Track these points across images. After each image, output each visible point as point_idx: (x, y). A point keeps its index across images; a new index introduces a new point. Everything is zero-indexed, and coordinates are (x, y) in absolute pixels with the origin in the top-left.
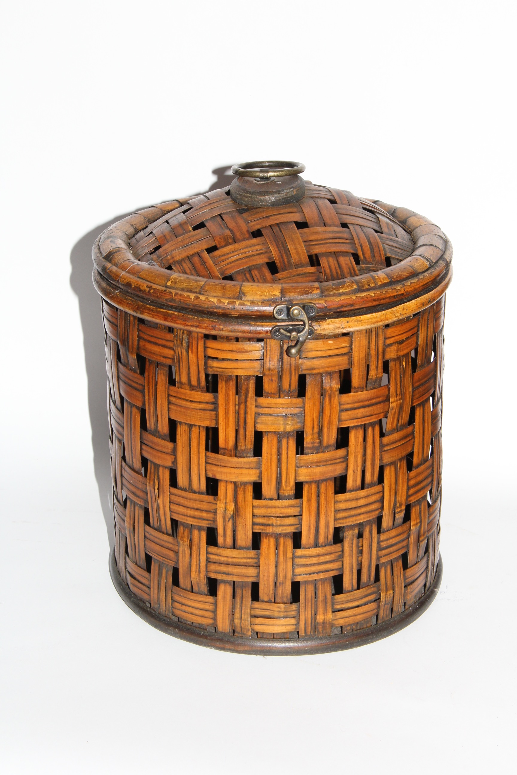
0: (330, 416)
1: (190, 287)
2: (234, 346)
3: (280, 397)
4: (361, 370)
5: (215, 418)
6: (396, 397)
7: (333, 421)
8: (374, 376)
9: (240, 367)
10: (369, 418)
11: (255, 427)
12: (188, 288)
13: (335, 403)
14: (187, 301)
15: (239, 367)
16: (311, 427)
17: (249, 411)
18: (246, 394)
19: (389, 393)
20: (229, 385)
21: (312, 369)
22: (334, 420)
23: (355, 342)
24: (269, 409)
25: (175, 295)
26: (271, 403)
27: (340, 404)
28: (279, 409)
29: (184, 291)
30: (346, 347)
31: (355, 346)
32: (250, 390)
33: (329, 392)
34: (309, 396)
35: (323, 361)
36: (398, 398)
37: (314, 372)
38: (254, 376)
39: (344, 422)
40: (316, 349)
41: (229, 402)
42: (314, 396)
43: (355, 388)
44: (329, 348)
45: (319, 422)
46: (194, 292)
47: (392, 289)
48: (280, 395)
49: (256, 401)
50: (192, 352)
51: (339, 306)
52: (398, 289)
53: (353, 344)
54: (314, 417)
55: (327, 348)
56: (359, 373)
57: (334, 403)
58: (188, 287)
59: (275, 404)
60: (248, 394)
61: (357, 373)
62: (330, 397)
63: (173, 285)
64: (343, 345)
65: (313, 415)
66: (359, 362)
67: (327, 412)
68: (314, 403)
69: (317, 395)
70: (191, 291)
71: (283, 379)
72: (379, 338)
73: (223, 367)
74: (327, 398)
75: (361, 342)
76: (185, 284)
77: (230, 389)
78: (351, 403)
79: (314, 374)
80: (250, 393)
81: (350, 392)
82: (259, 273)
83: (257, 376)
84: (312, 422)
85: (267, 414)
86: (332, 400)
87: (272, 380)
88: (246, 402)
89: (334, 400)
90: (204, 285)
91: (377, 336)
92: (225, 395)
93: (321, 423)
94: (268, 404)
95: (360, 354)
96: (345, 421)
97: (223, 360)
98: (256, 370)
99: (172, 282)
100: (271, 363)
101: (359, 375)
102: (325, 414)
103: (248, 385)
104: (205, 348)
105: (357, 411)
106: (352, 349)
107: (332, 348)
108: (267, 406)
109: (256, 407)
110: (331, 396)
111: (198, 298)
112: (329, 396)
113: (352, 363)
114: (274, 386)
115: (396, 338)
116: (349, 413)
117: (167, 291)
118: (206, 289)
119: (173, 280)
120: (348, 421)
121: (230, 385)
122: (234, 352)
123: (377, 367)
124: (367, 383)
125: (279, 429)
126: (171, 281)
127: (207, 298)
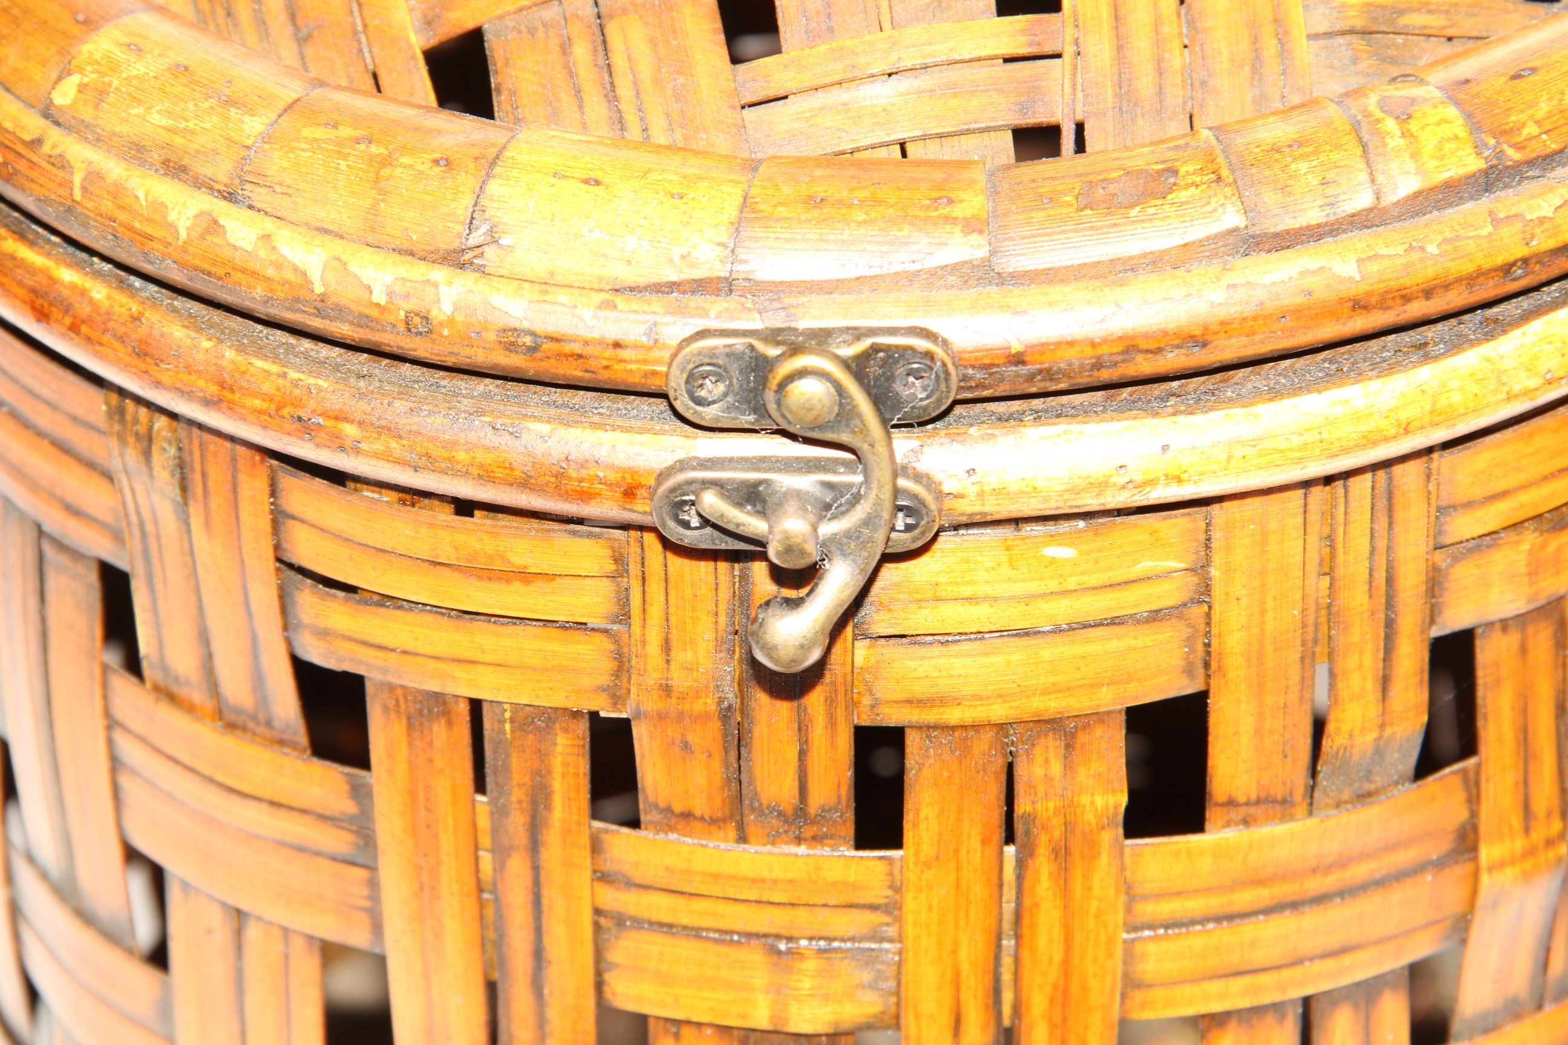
0: (1066, 962)
1: (179, 141)
2: (444, 535)
3: (743, 838)
4: (1269, 700)
5: (366, 904)
6: (1527, 830)
7: (1085, 989)
8: (1363, 730)
9: (488, 658)
10: (1330, 964)
11: (599, 986)
12: (168, 146)
13: (1096, 891)
14: (151, 238)
15: (479, 657)
16: (945, 1019)
17: (552, 896)
18: (534, 803)
19: (1474, 814)
20: (431, 744)
21: (941, 701)
22: (1093, 983)
23: (1228, 550)
24: (680, 901)
25: (84, 189)
26: (688, 872)
27: (1131, 894)
28: (739, 907)
29: (142, 162)
30: (1168, 574)
31: (1228, 570)
32: (558, 785)
33: (1057, 834)
34: (927, 850)
35: (1016, 657)
36: (1538, 834)
37: (954, 715)
38: (576, 714)
39: (1160, 993)
40: (966, 591)
41: (436, 836)
42: (956, 851)
43: (1231, 803)
44: (1053, 585)
45: (997, 992)
46: (200, 184)
47: (1496, 222)
48: (741, 828)
49: (596, 847)
50: (207, 524)
51: (1105, 350)
52: (1541, 220)
53: (1218, 558)
54: (965, 968)
55: (1034, 587)
56: (1261, 716)
57: (1089, 889)
58: (167, 137)
59: (716, 876)
60: (549, 807)
61: (1247, 723)
62: (1062, 854)
63: (87, 113)
64: (1145, 566)
65: (954, 952)
66: (1256, 656)
67: (1042, 942)
68: (958, 886)
69: (975, 843)
70: (184, 169)
71: (757, 744)
72: (1399, 515)
73: (388, 640)
74: (1043, 866)
75: (1272, 547)
76: (157, 119)
77: (439, 764)
78: (1208, 891)
79: (954, 728)
80: (557, 801)
81: (1196, 824)
82: (653, 42)
83: (594, 716)
84: (948, 992)
85: (667, 928)
86: (1078, 873)
87: (686, 746)
88: (535, 846)
89: (1087, 877)
90: (266, 138)
91: (1382, 504)
92: (412, 794)
93: (1008, 996)
94: (670, 870)
95: (1263, 612)
96: (1163, 985)
97: (386, 600)
98: (587, 682)
99: (82, 88)
100: (679, 656)
101: (1259, 731)
102: (1033, 950)
103: (543, 755)
104: (279, 518)
105: (1247, 930)
106: (1206, 588)
107: (1071, 583)
108: (664, 881)
109: (602, 877)
110: (1068, 853)
111: (214, 226)
112: (1055, 852)
113: (1207, 665)
114: (702, 780)
115: (1523, 497)
116: (1196, 941)
117: (46, 149)
118: (272, 170)
119: (90, 77)
120: (1188, 989)
121: (438, 744)
122: (446, 572)
123: (1385, 682)
124: (1314, 773)
125: (743, 1017)
126: (75, 79)
127: (267, 238)
